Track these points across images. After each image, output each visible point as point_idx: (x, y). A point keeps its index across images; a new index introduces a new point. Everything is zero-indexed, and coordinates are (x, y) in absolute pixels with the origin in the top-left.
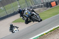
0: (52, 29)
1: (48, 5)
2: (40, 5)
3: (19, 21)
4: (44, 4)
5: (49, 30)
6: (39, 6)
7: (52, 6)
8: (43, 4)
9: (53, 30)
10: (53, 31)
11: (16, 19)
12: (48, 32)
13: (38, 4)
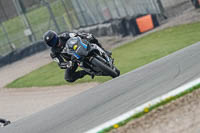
0: (140, 109)
1: (128, 25)
2: (101, 26)
3: (28, 83)
4: (114, 23)
5: (132, 113)
6: (97, 29)
7: (142, 30)
8: (108, 25)
9: (144, 113)
10: (143, 117)
11: (19, 76)
12: (128, 120)
13: (94, 25)
